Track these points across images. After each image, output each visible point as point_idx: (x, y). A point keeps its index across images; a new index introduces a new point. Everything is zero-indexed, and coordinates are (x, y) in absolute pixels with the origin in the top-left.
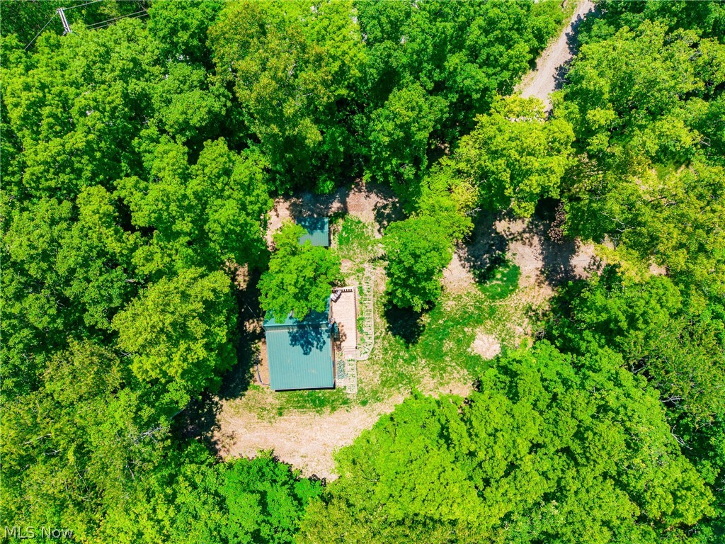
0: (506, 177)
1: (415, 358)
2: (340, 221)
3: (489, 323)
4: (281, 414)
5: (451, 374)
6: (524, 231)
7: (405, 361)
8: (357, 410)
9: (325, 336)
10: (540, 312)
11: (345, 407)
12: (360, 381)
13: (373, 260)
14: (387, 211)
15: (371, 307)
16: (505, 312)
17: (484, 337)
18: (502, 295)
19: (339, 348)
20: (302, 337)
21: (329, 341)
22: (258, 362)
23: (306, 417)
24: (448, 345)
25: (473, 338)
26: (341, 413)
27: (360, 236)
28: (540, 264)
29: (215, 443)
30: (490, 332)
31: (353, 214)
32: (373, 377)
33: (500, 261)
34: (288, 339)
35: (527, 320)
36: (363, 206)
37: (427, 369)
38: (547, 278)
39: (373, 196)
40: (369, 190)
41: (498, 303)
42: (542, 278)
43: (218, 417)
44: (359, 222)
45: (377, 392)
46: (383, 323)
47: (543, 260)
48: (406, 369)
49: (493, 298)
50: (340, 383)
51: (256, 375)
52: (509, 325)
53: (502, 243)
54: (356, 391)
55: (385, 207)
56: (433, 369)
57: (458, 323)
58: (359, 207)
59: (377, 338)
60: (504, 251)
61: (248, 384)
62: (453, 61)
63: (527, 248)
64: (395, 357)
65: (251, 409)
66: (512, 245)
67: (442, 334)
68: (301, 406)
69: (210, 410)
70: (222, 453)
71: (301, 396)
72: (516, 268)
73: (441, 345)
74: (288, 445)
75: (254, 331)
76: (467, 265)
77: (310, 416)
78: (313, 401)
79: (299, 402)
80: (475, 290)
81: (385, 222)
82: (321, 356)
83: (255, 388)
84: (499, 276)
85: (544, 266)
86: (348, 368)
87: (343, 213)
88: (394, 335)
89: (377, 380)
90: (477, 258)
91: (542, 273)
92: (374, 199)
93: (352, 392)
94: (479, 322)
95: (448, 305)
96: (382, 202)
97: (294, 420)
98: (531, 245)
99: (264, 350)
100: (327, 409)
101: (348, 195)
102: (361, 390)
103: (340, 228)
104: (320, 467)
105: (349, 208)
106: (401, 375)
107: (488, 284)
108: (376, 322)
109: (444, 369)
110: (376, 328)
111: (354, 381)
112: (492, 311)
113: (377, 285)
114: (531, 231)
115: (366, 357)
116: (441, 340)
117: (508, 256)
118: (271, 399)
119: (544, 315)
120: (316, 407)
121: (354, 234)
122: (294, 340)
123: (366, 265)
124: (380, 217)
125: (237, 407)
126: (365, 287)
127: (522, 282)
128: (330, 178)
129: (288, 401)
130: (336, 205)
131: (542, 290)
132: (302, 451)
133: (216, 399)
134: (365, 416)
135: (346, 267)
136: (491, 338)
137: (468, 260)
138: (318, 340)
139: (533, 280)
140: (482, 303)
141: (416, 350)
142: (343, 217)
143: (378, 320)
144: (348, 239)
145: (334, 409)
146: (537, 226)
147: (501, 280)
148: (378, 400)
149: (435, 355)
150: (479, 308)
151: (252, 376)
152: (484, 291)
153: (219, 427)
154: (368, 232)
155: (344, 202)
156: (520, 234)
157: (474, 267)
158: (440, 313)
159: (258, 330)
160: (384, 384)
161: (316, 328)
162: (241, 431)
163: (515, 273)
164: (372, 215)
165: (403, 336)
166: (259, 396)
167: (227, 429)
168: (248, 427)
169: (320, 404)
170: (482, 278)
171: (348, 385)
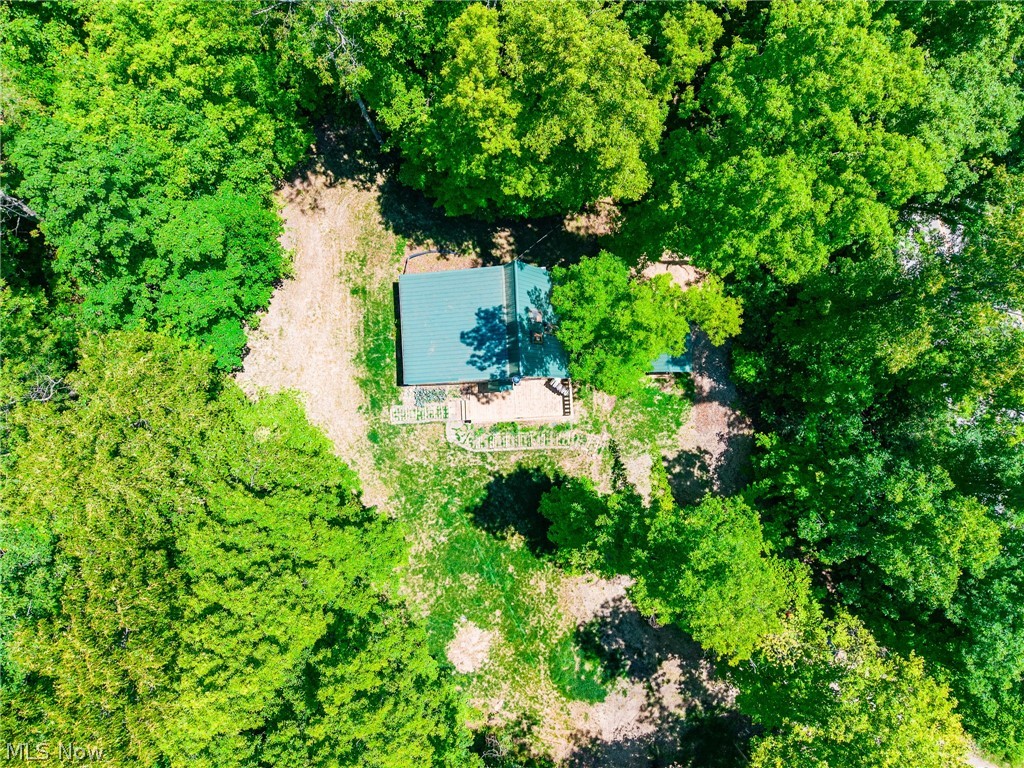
1: (449, 524)
2: (680, 392)
3: (509, 652)
4: (354, 292)
5: (423, 587)
6: (663, 708)
7: (445, 507)
8: (360, 425)
9: (493, 370)
10: (527, 740)
11: (367, 403)
12: (411, 429)
13: (613, 448)
14: (697, 472)
15: (535, 446)
16: (528, 680)
17: (485, 645)
18: (556, 674)
19: (467, 390)
20: (493, 330)
21: (485, 376)
22: (443, 253)
23: (350, 336)
24: (471, 582)
25: (484, 624)
26: (356, 397)
27: (655, 425)
28: (608, 737)
29: (305, 178)
30: (494, 654)
31: (692, 412)
32: (417, 452)
33: (613, 668)
34: (489, 305)
35: (513, 717)
36: (705, 429)
37: (429, 545)
38: (585, 750)
39: (723, 447)
40: (731, 441)
41: (544, 667)
42: (584, 741)
43: (349, 183)
44: (679, 424)
45: (392, 458)
46: (507, 467)
47: (616, 743)
48: (430, 509)
49: (552, 659)
50: (407, 394)
51: (420, 249)
52: (505, 686)
53: (644, 671)
54: (394, 422)
55: (704, 468)
56: (430, 556)
57: (509, 599)
58: (703, 423)
59: (483, 457)
60: (630, 674)
61: (407, 236)
63: (635, 714)
64: (451, 490)
65: (364, 240)
66: (639, 689)
67: (489, 572)
68: (369, 327)
69: (361, 170)
70: (286, 190)
71: (386, 327)
72: (601, 696)
73: (470, 570)
74: (300, 305)
75: (495, 246)
76: (607, 612)
77: (352, 343)
78: (377, 349)
79: (377, 323)
80: (564, 628)
81: (677, 469)
82: (459, 363)
83: (399, 250)
84: (588, 666)
85: (604, 744)
86: (433, 407)
87: (693, 396)
88: (488, 487)
89: (412, 458)
90: (619, 629)
91: (593, 741)
92: (717, 448)
93: (392, 415)
94: (511, 634)
95: (540, 580)
96: (712, 463)
97: (345, 316)
98: (641, 721)
99: (462, 263)
100: (363, 372)
101: (723, 404)
102: (395, 431)
103: (668, 391)
104: (262, 360)
105: (703, 406)
106: (421, 499)
107: (574, 648)
108: (509, 456)
109: (430, 575)
110: (500, 456)
111: (411, 419)
112: (528, 658)
113: (572, 455)
114: (664, 719)
115: (452, 438)
116: (480, 570)
117: (622, 682)
118: (380, 277)
119: (523, 747)
120: (368, 353)
121: (658, 417)
122: (488, 316)
123: (606, 436)
124: (687, 459)
125: (367, 217)
126: (568, 435)
127: (577, 707)
128: (760, 374)
129: (376, 304)
130: (706, 383)
131: (564, 742)
132: (290, 330)
133: (380, 180)
134: (352, 439)
135: (602, 401)
136: (483, 657)
137: (615, 612)
138: (486, 359)
139: (581, 725)
140: (543, 639)
141: (464, 527)
142: (686, 396)
143: (513, 459)
144: (651, 405)
145: (364, 384)
146: (672, 729)
147: (582, 671)
148: (379, 460)
149: (453, 560)
150: (534, 634)
151: (419, 243)
152: (563, 643)
153: (331, 185)
154: (662, 440)
155: (711, 397)
156: (658, 701)
157: (603, 623)
158: (526, 567)
159: (496, 253)
160: (406, 470)
161: (512, 355)
162: (324, 222)
163: (590, 692)
164: (690, 446)
165: (486, 502)
166: (386, 254)
167: (329, 198)
168: (332, 235)
169: (371, 360)
170: (587, 640)
171: (405, 408)
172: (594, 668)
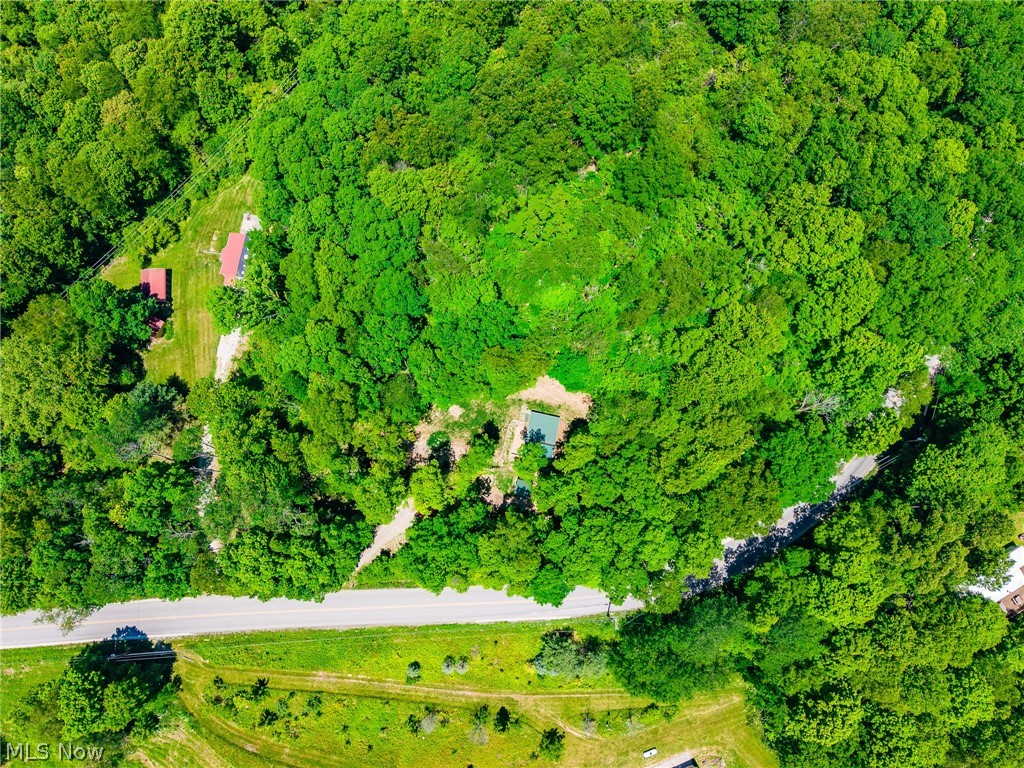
0: (440, 476)
1: (491, 414)
2: (509, 492)
3: (451, 421)
4: (560, 405)
5: (476, 403)
6: (418, 462)
7: (496, 414)
8: (524, 398)
9: (529, 435)
10: (424, 420)
11: (529, 401)
12: (519, 410)
13: (497, 467)
14: (484, 491)
15: (505, 443)
16: (441, 424)
17: (455, 415)
18: (440, 433)
19: (525, 428)
20: (539, 437)
21: (528, 432)
22: (564, 432)
23: (548, 401)
24: (473, 416)
25: (461, 416)
26: (532, 398)
27: (501, 481)
28: (416, 443)
29: (592, 401)
30: (452, 417)
31: (502, 494)
32: (513, 410)
33: (435, 450)
34: (546, 438)
35: (432, 418)
36: (496, 497)
37: (487, 407)
38: (415, 436)
39: (489, 501)
40: (490, 504)
41: (443, 430)
42: (418, 436)
43: (589, 412)
44: (499, 489)
45: (513, 403)
46: (501, 434)
47: (414, 445)
48: (496, 410)
49: (445, 433)
50: (529, 412)
51: (567, 426)
52: (442, 418)
53: (431, 459)
55: (484, 493)
56: (484, 407)
57: (465, 425)
58: (497, 497)
59: (506, 428)
60: (432, 454)
61: (572, 423)
62: (445, 529)
63: (420, 453)
64: (500, 417)
65: (573, 412)
66: (426, 456)
67: (475, 422)
68: (550, 407)
69: (591, 415)
70: (590, 396)
71: (548, 411)
72: (428, 444)
73: (477, 416)
74: (559, 392)
76: (452, 452)
77: (546, 401)
78: (543, 407)
79: (550, 409)
80: (452, 438)
81: (486, 485)
82: (533, 427)
83: (568, 420)
84: (438, 443)
86: (524, 418)
87: (507, 496)
88: (498, 427)
89: (511, 408)
90: (445, 454)
91: (417, 439)
92: (488, 499)
93: (524, 406)
94: (456, 423)
95: (467, 435)
96: (485, 497)
97: (554, 402)
98: (417, 454)
99: (560, 436)
100: (538, 402)
101: (501, 505)
102: (520, 406)
103: (510, 488)
105: (502, 498)
107: (445, 440)
108: (504, 436)
109: (479, 405)
110: (505, 433)
111: (522, 411)
112: (447, 426)
113: (499, 454)
114: (415, 461)
115: (514, 421)
116: (476, 419)
117: (430, 452)
118: (562, 413)
119: (423, 418)
120: (543, 404)
121: (504, 482)
122: (543, 437)
123: (502, 465)
124: (488, 489)
125: (579, 414)
126: (505, 454)
127: (428, 436)
129: (555, 410)
130: (509, 501)
131: (420, 430)
133: (587, 419)
134: (521, 395)
135: (512, 467)
136: (452, 414)
137: (451, 455)
138: (532, 434)
139: (422, 437)
140: (451, 432)
141: (489, 418)
142: (507, 493)
144: (507, 481)
145: (535, 401)
146: (412, 463)
147: (438, 441)
148: (514, 400)
149: (481, 413)
150: (453, 429)
151: (569, 426)
152: (448, 437)
153: (589, 407)
154: (496, 482)
155: (505, 502)
156: (421, 461)
157: (449, 450)
158: (472, 432)
161: (532, 440)
162: (580, 403)
163: (430, 442)
164: (492, 491)
165: (494, 425)
166: (568, 416)
167: (586, 406)
168: (576, 404)
169: (541, 405)
170: (446, 444)
171: (525, 410)
172: (436, 445)
